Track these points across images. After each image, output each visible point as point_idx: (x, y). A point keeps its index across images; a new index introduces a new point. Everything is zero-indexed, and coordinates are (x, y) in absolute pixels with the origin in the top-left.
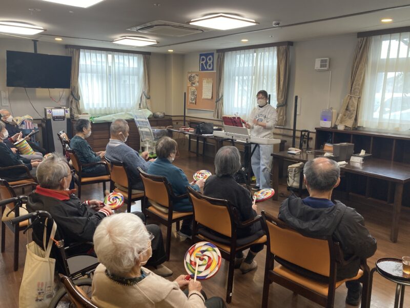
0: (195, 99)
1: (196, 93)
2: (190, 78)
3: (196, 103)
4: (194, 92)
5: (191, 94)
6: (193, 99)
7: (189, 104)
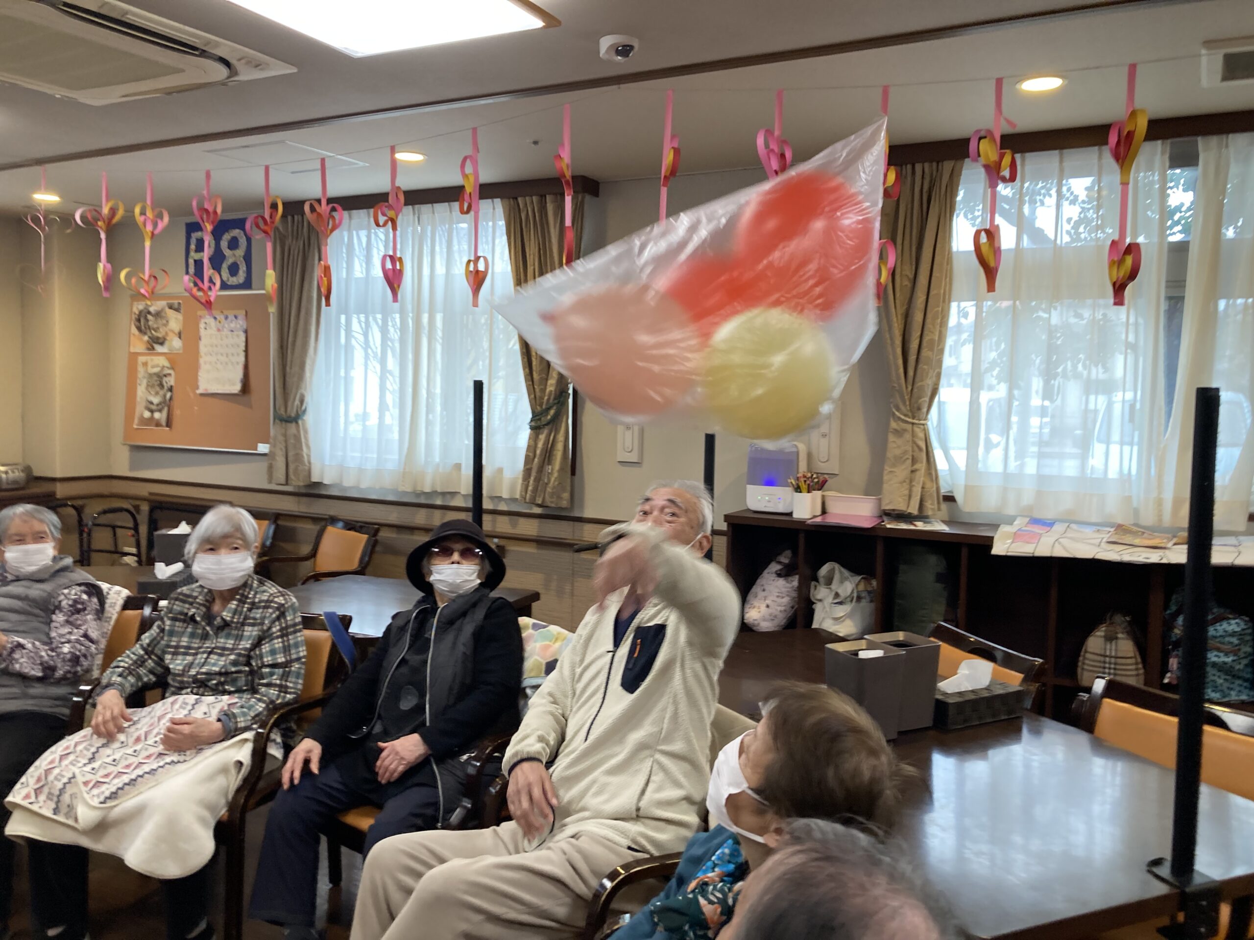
1: (170, 381)
2: (142, 321)
4: (161, 376)
5: (148, 385)
6: (158, 405)
7: (138, 425)
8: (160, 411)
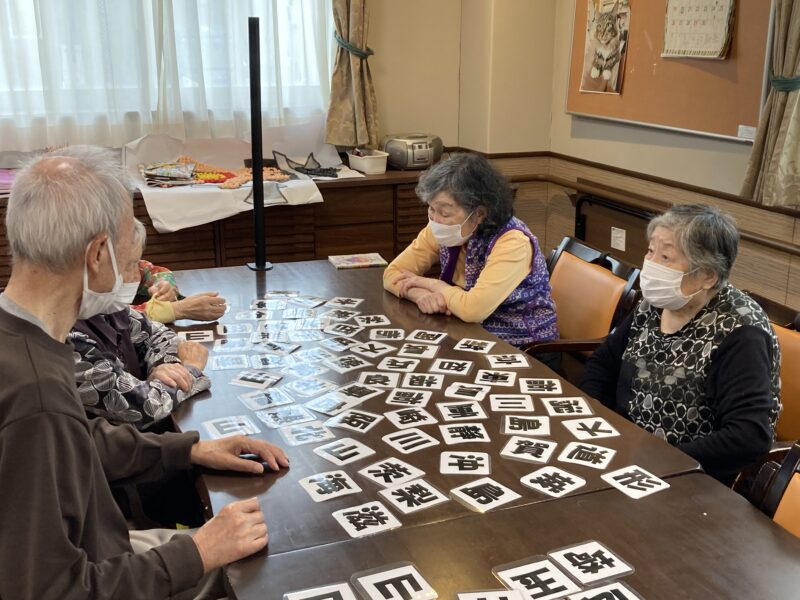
0: (620, 59)
1: (624, 24)
3: (620, 89)
4: (614, 17)
5: (597, 31)
6: (607, 60)
7: (583, 88)
8: (610, 68)
